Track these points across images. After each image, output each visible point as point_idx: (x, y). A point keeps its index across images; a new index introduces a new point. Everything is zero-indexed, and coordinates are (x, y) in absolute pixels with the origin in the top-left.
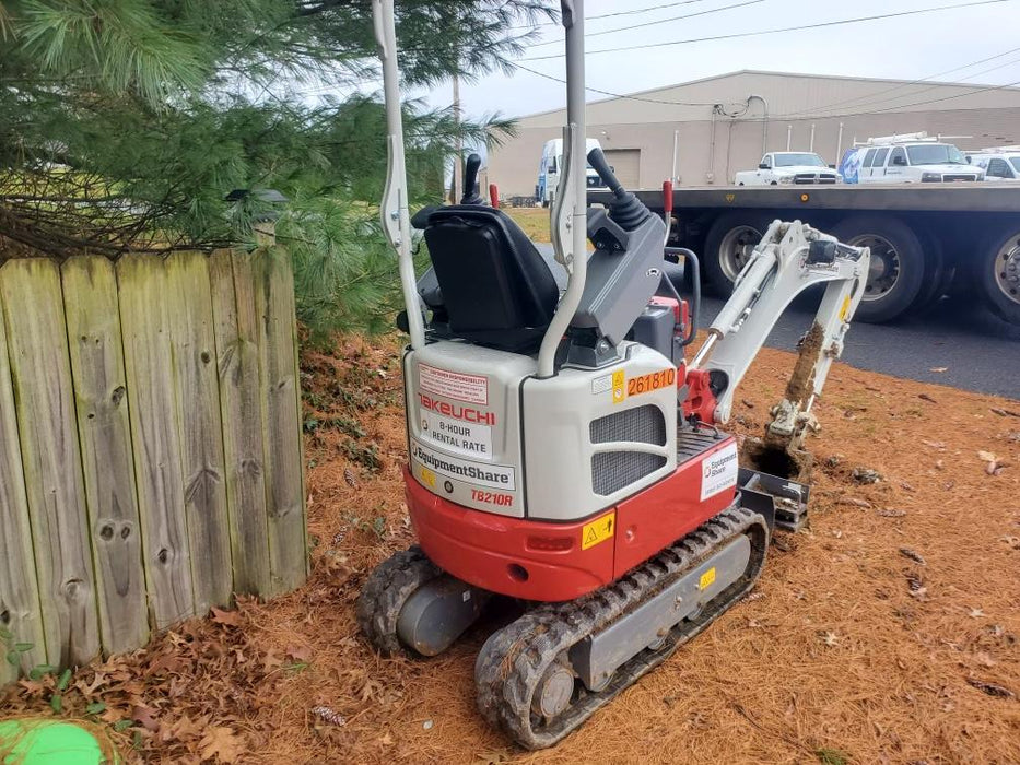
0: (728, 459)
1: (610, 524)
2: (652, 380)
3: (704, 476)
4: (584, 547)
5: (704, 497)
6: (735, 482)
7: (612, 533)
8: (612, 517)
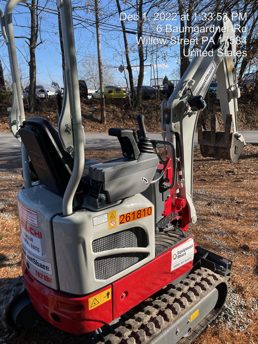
0: (188, 248)
1: (108, 294)
2: (136, 214)
3: (173, 259)
4: (90, 309)
5: (173, 269)
6: (192, 259)
7: (110, 298)
8: (110, 290)
